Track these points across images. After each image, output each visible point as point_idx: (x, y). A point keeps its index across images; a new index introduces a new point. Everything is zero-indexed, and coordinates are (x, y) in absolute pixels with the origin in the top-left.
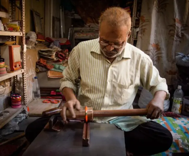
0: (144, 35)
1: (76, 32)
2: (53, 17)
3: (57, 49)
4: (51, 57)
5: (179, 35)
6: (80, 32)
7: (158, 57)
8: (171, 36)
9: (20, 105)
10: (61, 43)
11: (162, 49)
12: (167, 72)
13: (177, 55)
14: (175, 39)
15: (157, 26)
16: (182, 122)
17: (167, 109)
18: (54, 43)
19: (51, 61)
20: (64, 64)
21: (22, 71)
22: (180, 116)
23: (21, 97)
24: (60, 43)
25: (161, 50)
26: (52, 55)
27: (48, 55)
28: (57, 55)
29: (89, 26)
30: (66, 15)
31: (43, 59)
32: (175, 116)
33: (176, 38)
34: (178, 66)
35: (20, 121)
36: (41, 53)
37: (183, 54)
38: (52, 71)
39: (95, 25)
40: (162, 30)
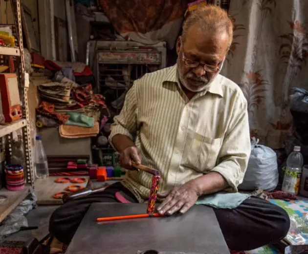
0: (233, 55)
1: (101, 49)
2: (56, 18)
3: (72, 84)
4: (62, 99)
5: (297, 55)
6: (109, 50)
7: (258, 97)
8: (283, 57)
9: (23, 184)
10: (76, 73)
11: (266, 82)
12: (273, 125)
13: (294, 93)
14: (290, 62)
15: (258, 38)
16: (301, 206)
17: (274, 187)
18: (62, 72)
19: (63, 107)
20: (87, 112)
21: (23, 123)
22: (297, 197)
23: (22, 170)
24: (73, 71)
25: (264, 84)
26: (64, 96)
27: (57, 95)
28: (73, 96)
29: (126, 38)
30: (77, 13)
31: (48, 103)
32: (288, 198)
33: (292, 61)
34: (294, 113)
35: (25, 212)
36: (44, 91)
37: (304, 91)
38: (67, 125)
39: (138, 35)
40: (267, 46)
